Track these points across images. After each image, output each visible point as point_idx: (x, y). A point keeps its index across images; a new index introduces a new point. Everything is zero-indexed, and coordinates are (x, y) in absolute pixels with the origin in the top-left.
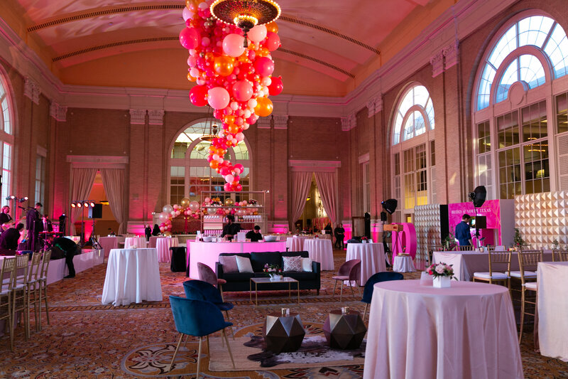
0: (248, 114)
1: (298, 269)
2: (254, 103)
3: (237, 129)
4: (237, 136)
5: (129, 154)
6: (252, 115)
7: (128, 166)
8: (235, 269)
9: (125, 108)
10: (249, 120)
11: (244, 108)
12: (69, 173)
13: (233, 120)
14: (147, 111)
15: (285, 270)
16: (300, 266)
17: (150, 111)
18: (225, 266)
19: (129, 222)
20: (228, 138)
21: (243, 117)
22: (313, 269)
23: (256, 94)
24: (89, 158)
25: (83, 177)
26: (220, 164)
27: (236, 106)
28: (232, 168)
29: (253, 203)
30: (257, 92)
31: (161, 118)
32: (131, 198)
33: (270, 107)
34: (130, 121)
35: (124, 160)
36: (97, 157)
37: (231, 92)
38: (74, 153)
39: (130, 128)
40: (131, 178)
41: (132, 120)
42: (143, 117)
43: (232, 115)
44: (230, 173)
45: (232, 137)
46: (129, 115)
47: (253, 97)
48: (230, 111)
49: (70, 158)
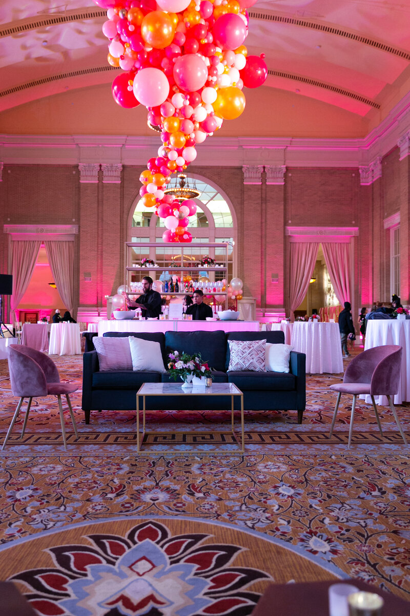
0: (201, 114)
1: (259, 367)
2: (210, 95)
3: (183, 139)
4: (184, 152)
5: (78, 222)
6: (210, 116)
7: (78, 237)
8: (124, 362)
9: (73, 162)
10: (204, 126)
11: (193, 103)
12: (7, 247)
13: (176, 124)
14: (100, 166)
15: (231, 368)
16: (264, 360)
17: (104, 165)
18: (105, 358)
19: (79, 308)
20: (169, 156)
21: (192, 119)
22: (290, 367)
23: (214, 79)
24: (31, 228)
25: (24, 251)
26: (157, 200)
27: (180, 100)
28: (176, 205)
29: (208, 263)
30: (216, 75)
31: (118, 173)
32: (81, 277)
33: (240, 103)
34: (79, 179)
35: (72, 229)
36: (40, 227)
37: (170, 75)
38: (12, 222)
39: (79, 188)
40: (81, 253)
41: (81, 178)
42: (96, 173)
43: (174, 115)
44: (172, 214)
45: (176, 154)
46: (78, 172)
47: (208, 84)
48: (172, 111)
49: (8, 228)
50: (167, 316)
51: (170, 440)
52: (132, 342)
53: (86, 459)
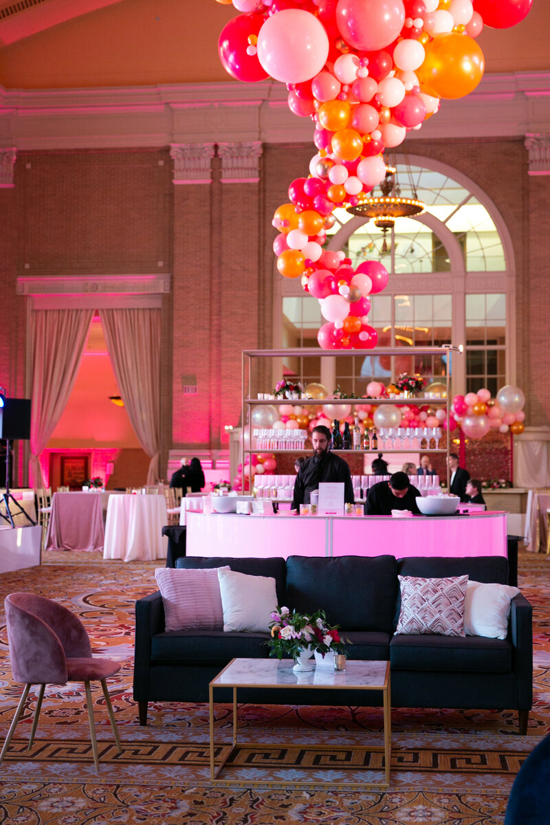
0: (394, 92)
1: (451, 627)
2: (412, 54)
3: (357, 143)
4: (361, 168)
5: (170, 268)
6: (410, 94)
7: (168, 299)
8: (209, 616)
9: (158, 141)
10: (399, 115)
11: (377, 74)
12: (24, 323)
13: (343, 115)
14: (216, 147)
15: (401, 628)
16: (462, 613)
17: (223, 146)
18: (175, 607)
19: (172, 452)
20: (331, 176)
21: (375, 103)
22: (509, 629)
23: (419, 23)
24: (72, 283)
25: (59, 332)
26: (307, 263)
27: (350, 68)
28: (346, 275)
29: (410, 389)
30: (424, 16)
31: (254, 162)
32: (177, 386)
33: (471, 65)
34: (171, 176)
35: (157, 283)
36: (92, 280)
37: (330, 22)
38: (36, 271)
39: (171, 195)
40: (177, 334)
41: (177, 175)
42: (206, 163)
43: (339, 98)
44: (336, 291)
45: (344, 172)
46: (170, 162)
47: (407, 33)
48: (334, 88)
49: (26, 285)
50: (314, 508)
51: (276, 759)
52: (224, 579)
53: (125, 790)
